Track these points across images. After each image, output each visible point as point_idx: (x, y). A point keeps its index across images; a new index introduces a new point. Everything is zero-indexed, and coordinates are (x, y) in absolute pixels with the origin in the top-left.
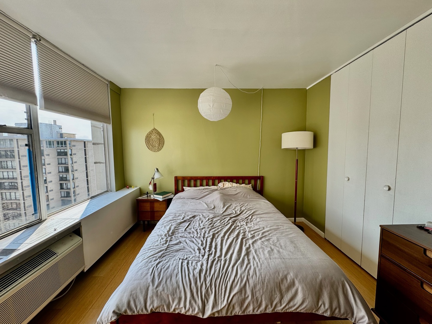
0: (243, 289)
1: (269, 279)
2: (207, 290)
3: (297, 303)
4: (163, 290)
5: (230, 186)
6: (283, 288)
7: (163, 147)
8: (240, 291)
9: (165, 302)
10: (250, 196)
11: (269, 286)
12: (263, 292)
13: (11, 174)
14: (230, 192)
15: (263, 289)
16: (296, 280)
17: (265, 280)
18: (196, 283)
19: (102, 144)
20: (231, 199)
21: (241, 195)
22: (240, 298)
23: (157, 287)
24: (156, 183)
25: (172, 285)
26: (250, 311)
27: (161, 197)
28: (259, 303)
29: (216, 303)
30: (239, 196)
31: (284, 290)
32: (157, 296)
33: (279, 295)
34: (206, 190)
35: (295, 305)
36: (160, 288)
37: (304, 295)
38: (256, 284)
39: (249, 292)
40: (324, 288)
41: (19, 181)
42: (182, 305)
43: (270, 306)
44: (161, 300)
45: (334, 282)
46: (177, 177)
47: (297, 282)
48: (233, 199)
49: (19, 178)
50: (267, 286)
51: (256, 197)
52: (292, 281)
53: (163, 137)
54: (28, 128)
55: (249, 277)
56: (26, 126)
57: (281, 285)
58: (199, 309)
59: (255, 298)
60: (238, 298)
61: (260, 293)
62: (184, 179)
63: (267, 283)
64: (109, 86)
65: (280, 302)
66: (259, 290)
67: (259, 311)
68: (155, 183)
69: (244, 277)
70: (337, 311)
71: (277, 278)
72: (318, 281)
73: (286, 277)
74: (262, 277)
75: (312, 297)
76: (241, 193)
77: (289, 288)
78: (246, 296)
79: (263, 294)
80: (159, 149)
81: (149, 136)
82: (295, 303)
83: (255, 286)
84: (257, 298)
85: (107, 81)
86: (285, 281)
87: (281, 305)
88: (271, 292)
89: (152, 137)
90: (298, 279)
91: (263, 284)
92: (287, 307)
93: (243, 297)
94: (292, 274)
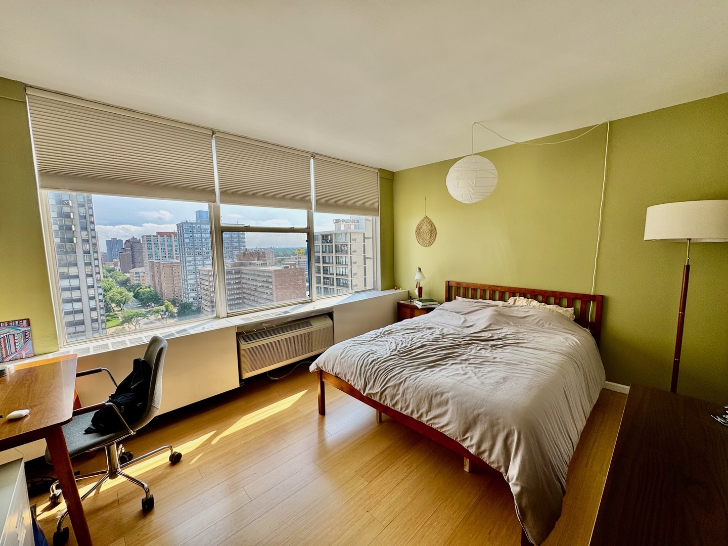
0: (397, 386)
1: (424, 388)
2: (371, 375)
3: (442, 422)
4: (344, 362)
5: (524, 304)
6: (435, 402)
7: (434, 240)
8: (395, 386)
9: (344, 371)
10: (550, 324)
11: (420, 394)
12: (413, 396)
13: (344, 270)
14: (516, 312)
15: (413, 394)
16: (450, 400)
17: (420, 386)
18: (366, 366)
19: (370, 238)
20: (508, 321)
21: (533, 320)
22: (392, 392)
23: (341, 359)
24: (422, 287)
25: (351, 361)
26: (398, 408)
27: (421, 303)
28: (407, 404)
29: (373, 387)
30: (528, 321)
31: (434, 405)
32: (340, 364)
33: (427, 406)
34: (479, 304)
35: (439, 423)
36: (343, 360)
37: (451, 418)
38: (410, 387)
39: (401, 391)
40: (479, 422)
41: (350, 279)
42: (352, 379)
43: (416, 412)
44: (342, 369)
45: (498, 424)
46: (449, 281)
47: (450, 402)
48: (511, 323)
49: (350, 276)
50: (419, 392)
51: (564, 328)
52: (446, 399)
53: (435, 227)
54: (307, 228)
55: (407, 379)
56: (306, 227)
57: (433, 398)
58: (361, 386)
59: (404, 398)
60: (391, 391)
61: (410, 396)
62: (459, 286)
63: (419, 390)
64: (379, 174)
65: (427, 413)
66: (410, 393)
67: (406, 412)
68: (420, 286)
69: (403, 377)
70: (486, 454)
71: (433, 391)
72: (476, 412)
73: (442, 394)
74: (418, 384)
75: (459, 424)
76: (534, 318)
77: (440, 405)
78: (398, 393)
79: (412, 398)
80: (430, 244)
81: (420, 226)
82: (440, 421)
83: (408, 388)
84: (406, 399)
85: (377, 169)
86: (440, 396)
87: (426, 417)
88: (421, 399)
89: (424, 227)
90: (453, 401)
91: (415, 389)
92: (431, 422)
93: (395, 392)
94: (450, 394)
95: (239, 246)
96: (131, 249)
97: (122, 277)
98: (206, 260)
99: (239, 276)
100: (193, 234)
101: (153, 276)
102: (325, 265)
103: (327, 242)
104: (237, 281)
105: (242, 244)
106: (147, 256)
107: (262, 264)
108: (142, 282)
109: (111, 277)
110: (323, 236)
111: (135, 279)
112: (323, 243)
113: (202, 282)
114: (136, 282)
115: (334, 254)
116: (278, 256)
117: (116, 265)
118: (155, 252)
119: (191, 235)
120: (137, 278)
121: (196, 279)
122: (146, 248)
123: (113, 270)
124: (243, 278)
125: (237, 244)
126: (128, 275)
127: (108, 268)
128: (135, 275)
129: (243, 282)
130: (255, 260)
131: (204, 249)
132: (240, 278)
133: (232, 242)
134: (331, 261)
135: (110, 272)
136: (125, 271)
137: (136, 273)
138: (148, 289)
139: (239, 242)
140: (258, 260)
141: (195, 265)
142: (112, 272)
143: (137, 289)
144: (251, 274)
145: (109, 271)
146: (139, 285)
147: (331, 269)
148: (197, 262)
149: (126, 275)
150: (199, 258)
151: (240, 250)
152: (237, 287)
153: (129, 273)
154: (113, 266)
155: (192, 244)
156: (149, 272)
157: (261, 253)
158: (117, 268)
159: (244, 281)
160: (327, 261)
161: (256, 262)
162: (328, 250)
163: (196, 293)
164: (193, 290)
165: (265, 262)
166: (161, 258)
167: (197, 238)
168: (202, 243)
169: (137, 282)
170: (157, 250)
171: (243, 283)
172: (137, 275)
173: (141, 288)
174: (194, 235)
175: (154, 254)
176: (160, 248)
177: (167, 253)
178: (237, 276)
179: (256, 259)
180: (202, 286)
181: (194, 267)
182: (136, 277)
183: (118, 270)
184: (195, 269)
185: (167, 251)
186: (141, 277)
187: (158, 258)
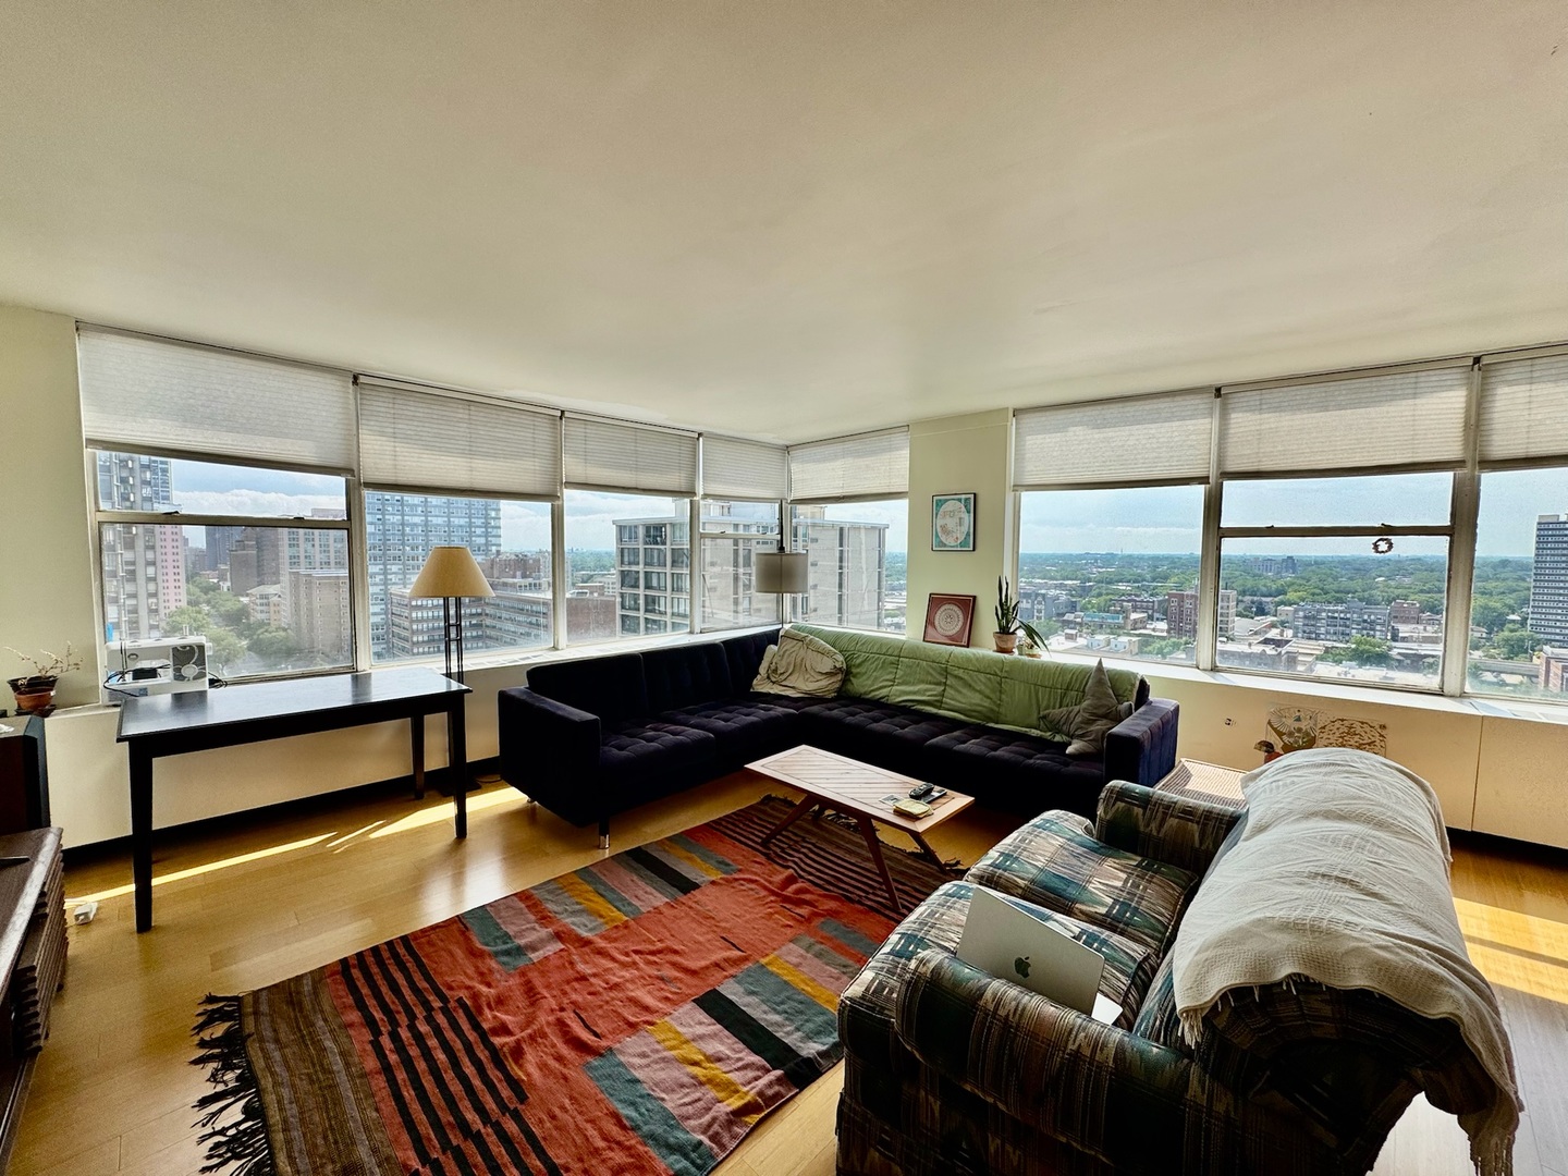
95: (487, 544)
96: (257, 543)
97: (231, 605)
98: (410, 574)
99: (479, 611)
100: (383, 514)
101: (297, 604)
102: (649, 593)
103: (657, 543)
104: (474, 622)
105: (494, 540)
106: (287, 561)
107: (530, 584)
108: (273, 617)
109: (208, 603)
110: (648, 528)
111: (259, 608)
112: (646, 543)
113: (396, 620)
114: (260, 616)
115: (668, 570)
116: (583, 569)
117: (222, 578)
118: (306, 551)
119: (380, 517)
120: (262, 608)
121: (386, 614)
122: (286, 542)
123: (216, 588)
124: (487, 615)
125: (482, 540)
126: (245, 600)
127: (204, 585)
128: (258, 601)
129: (488, 623)
130: (514, 577)
131: (408, 548)
132: (481, 614)
133: (470, 536)
134: (662, 584)
135: (206, 593)
136: (239, 590)
137: (262, 597)
138: (283, 634)
139: (486, 535)
140: (524, 576)
141: (386, 582)
142: (211, 592)
143: (259, 632)
144: (505, 606)
145: (207, 590)
146: (262, 624)
147: (662, 601)
148: (389, 577)
149: (242, 599)
150: (394, 568)
151: (486, 552)
152: (474, 634)
153: (247, 595)
154: (216, 581)
155: (382, 537)
156: (288, 597)
157: (531, 561)
158: (225, 585)
159: (488, 621)
160: (655, 583)
161: (518, 580)
162: (656, 560)
163: (384, 646)
164: (378, 639)
165: (537, 582)
166: (318, 564)
167: (393, 523)
168: (403, 535)
169: (263, 616)
170: (309, 548)
171: (487, 626)
172: (265, 601)
173: (266, 631)
174: (387, 517)
175: (302, 558)
176: (317, 543)
177: (332, 555)
178: (474, 611)
179: (519, 573)
180: (396, 630)
181: (383, 587)
182: (262, 605)
183: (225, 590)
184: (386, 591)
185: (332, 550)
186: (271, 604)
187: (311, 565)
